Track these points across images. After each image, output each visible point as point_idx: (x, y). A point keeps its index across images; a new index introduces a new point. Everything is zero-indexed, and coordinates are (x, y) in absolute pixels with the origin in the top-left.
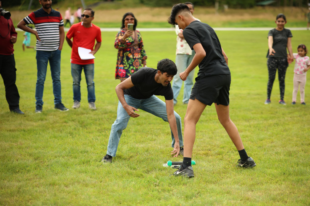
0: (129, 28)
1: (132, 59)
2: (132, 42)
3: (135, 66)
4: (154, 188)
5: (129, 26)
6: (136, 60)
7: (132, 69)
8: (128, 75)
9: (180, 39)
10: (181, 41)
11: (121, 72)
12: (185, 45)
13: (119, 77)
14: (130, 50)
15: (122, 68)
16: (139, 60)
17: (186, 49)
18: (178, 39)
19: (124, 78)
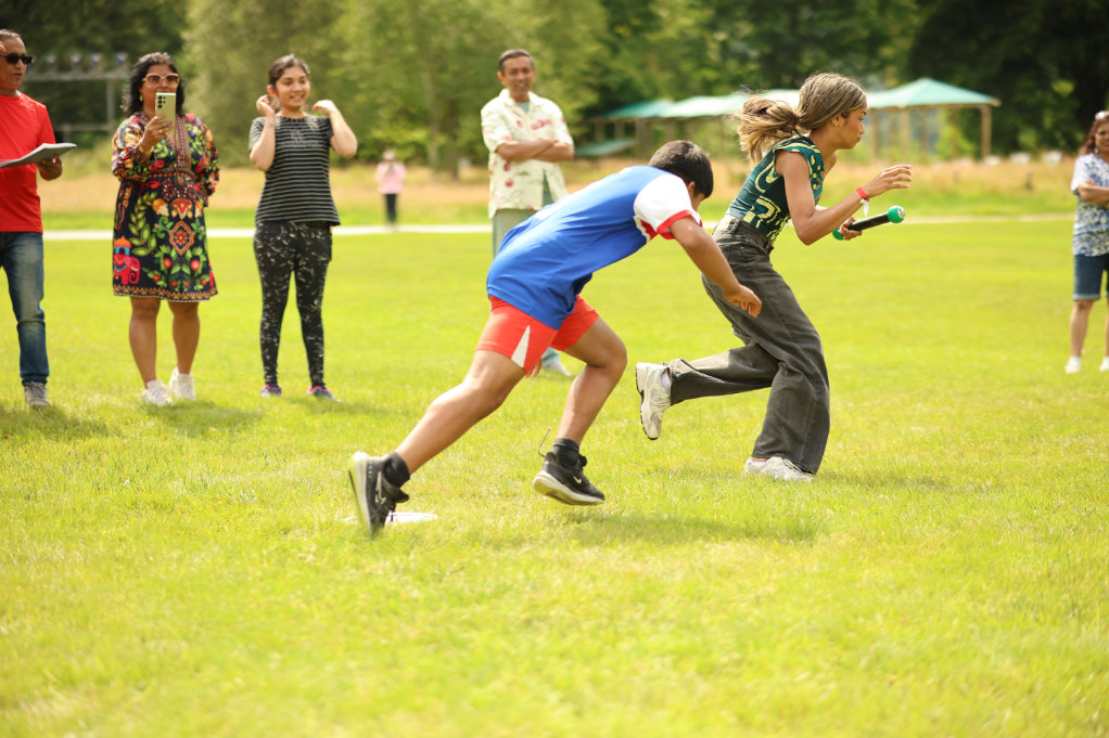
1: (166, 220)
3: (174, 244)
6: (181, 224)
7: (167, 256)
8: (151, 275)
9: (502, 163)
10: (506, 168)
11: (124, 264)
12: (518, 180)
13: (116, 282)
14: (161, 187)
15: (127, 251)
16: (193, 225)
17: (522, 192)
18: (495, 163)
19: (136, 286)
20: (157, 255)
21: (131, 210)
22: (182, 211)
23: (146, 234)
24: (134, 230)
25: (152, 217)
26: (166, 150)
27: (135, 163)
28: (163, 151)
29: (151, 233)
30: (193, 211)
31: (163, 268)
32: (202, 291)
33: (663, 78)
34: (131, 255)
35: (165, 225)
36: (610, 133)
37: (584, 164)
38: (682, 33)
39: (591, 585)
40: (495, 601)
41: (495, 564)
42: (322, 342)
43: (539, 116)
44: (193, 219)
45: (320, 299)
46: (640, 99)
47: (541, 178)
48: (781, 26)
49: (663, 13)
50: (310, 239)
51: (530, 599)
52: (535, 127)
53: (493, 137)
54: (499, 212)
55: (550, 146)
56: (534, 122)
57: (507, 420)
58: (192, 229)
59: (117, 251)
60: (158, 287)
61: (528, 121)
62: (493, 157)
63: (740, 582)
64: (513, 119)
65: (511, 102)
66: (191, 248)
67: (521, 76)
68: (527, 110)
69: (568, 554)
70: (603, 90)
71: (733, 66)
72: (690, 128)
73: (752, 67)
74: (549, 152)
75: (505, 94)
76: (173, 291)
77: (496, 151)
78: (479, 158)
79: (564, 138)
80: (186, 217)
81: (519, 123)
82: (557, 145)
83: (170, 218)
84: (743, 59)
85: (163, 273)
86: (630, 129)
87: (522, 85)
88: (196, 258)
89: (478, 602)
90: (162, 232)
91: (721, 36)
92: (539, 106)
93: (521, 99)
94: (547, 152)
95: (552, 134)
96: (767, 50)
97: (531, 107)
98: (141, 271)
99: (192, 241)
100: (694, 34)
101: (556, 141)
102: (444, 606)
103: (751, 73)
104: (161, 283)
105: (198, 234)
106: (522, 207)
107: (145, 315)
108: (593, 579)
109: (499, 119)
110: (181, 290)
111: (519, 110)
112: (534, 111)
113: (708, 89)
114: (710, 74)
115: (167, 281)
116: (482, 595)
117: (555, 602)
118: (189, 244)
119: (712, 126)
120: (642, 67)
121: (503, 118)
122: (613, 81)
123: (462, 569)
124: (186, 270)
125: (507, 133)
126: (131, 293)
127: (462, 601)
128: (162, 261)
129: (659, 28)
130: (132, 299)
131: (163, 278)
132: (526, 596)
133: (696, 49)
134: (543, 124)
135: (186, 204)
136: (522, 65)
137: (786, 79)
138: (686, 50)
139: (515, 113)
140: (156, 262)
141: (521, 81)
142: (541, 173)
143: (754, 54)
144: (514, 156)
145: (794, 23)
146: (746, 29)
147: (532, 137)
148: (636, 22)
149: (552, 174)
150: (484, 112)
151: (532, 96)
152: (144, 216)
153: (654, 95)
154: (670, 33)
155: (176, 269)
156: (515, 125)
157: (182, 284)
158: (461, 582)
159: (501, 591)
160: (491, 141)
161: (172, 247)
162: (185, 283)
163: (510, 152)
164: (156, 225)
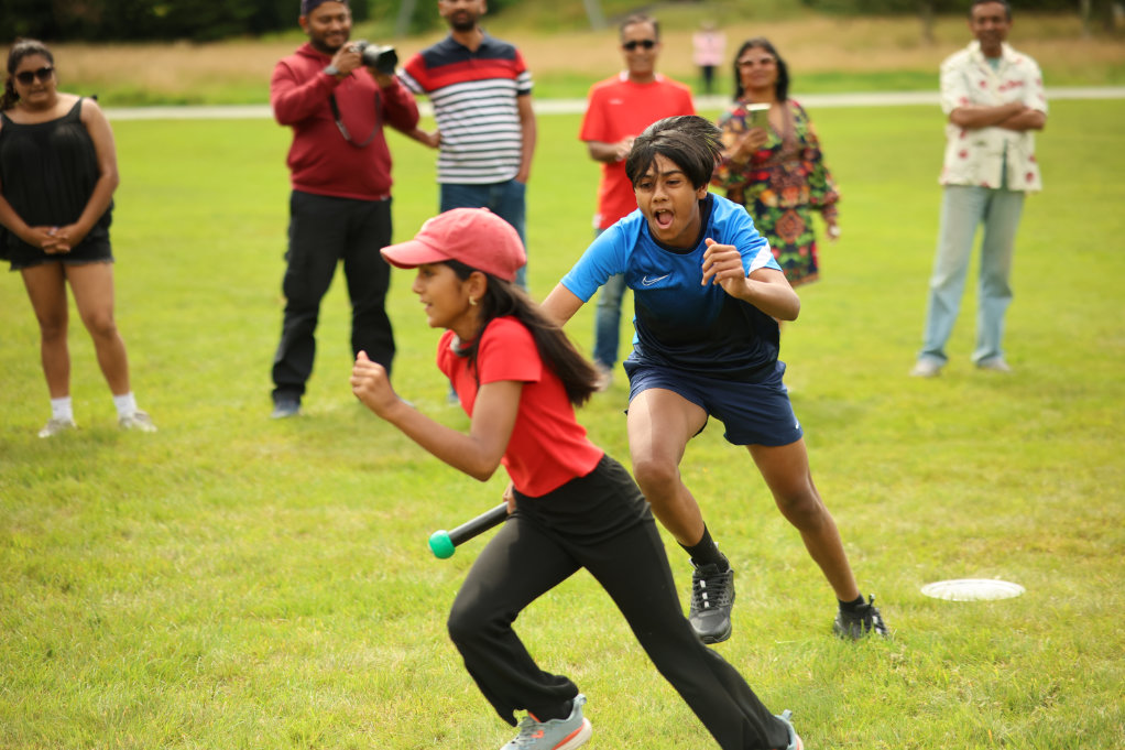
1: (775, 211)
4: (892, 671)
6: (790, 213)
9: (957, 131)
12: (974, 151)
17: (977, 164)
25: (761, 209)
43: (1011, 75)
44: (800, 206)
47: (1001, 150)
52: (1002, 89)
56: (1003, 82)
58: (800, 216)
61: (995, 81)
64: (976, 79)
66: (799, 236)
67: (990, 25)
74: (1014, 118)
81: (982, 82)
83: (779, 208)
87: (993, 36)
90: (771, 223)
93: (992, 53)
99: (801, 228)
106: (977, 183)
109: (960, 78)
118: (797, 232)
134: (1013, 85)
142: (1001, 145)
144: (970, 123)
149: (1013, 146)
155: (784, 258)
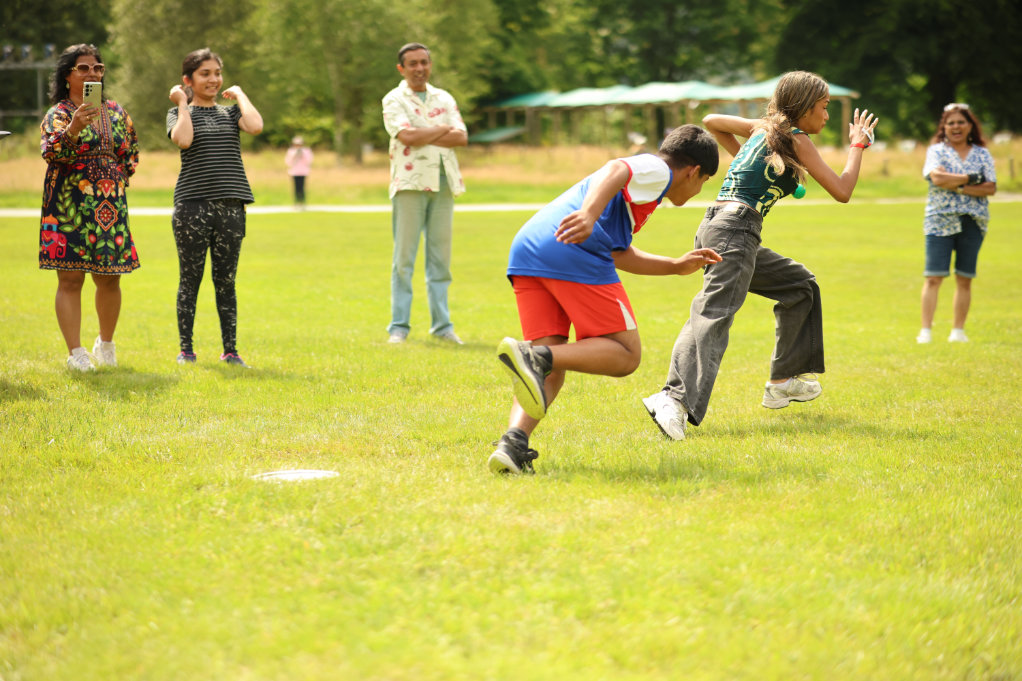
0: (87, 95)
1: (92, 199)
2: (93, 144)
3: (99, 221)
5: (87, 90)
6: (105, 202)
7: (92, 232)
8: (76, 250)
9: (402, 148)
10: (406, 153)
11: (51, 240)
12: (417, 164)
13: (43, 256)
14: (87, 169)
15: (55, 228)
16: (116, 203)
17: (421, 175)
18: (395, 148)
19: (63, 260)
20: (82, 232)
21: (58, 189)
22: (106, 190)
23: (72, 212)
24: (61, 209)
25: (78, 197)
26: (91, 134)
27: (63, 147)
28: (88, 135)
29: (77, 211)
30: (117, 191)
31: (88, 243)
32: (125, 264)
33: (551, 71)
34: (59, 231)
35: (90, 204)
36: (501, 121)
37: (478, 150)
38: (568, 29)
39: (480, 538)
40: (391, 551)
41: (391, 518)
42: (235, 313)
43: (436, 105)
44: (117, 198)
45: (234, 272)
46: (530, 90)
47: (438, 162)
48: (659, 23)
49: (551, 11)
50: (226, 217)
51: (424, 550)
52: (432, 115)
53: (394, 124)
54: (399, 193)
55: (446, 132)
56: (431, 110)
57: (404, 386)
58: (116, 207)
59: (45, 228)
60: (83, 260)
61: (426, 110)
62: (393, 142)
63: (616, 534)
64: (412, 107)
65: (409, 92)
66: (115, 225)
67: (420, 67)
68: (424, 100)
69: (459, 509)
70: (495, 81)
71: (615, 60)
72: (575, 116)
73: (632, 61)
74: (445, 138)
75: (404, 84)
76: (98, 264)
77: (397, 137)
78: (380, 142)
79: (458, 125)
80: (110, 195)
81: (417, 111)
82: (452, 131)
83: (95, 197)
84: (624, 53)
85: (87, 248)
86: (520, 117)
87: (421, 76)
88: (119, 234)
89: (376, 553)
90: (88, 210)
91: (604, 32)
92: (435, 96)
93: (418, 89)
94: (444, 138)
95: (448, 121)
96: (646, 45)
97: (428, 96)
98: (67, 246)
99: (116, 218)
100: (580, 30)
101: (452, 128)
102: (344, 556)
103: (631, 66)
104: (86, 257)
105: (121, 212)
106: (421, 189)
107: (70, 287)
108: (482, 531)
109: (399, 107)
110: (106, 264)
111: (417, 99)
112: (431, 100)
113: (592, 82)
114: (594, 68)
115: (91, 255)
116: (379, 547)
117: (446, 553)
118: (113, 221)
119: (596, 115)
120: (531, 60)
121: (403, 106)
122: (504, 73)
123: (361, 522)
124: (111, 245)
125: (407, 120)
126: (58, 266)
127: (361, 552)
128: (87, 237)
129: (547, 25)
130: (59, 272)
131: (88, 252)
132: (419, 548)
133: (582, 45)
134: (439, 112)
135: (110, 185)
136: (422, 58)
137: (664, 72)
138: (572, 45)
139: (413, 101)
140: (81, 238)
141: (420, 72)
142: (438, 158)
143: (634, 49)
144: (414, 141)
145: (671, 21)
146: (627, 26)
147: (429, 124)
148: (526, 19)
149: (448, 159)
150: (385, 101)
151: (429, 86)
152: (70, 195)
153: (542, 87)
154: (558, 29)
155: (101, 244)
156: (414, 113)
157: (106, 258)
158: (360, 534)
159: (396, 544)
160: (392, 127)
161: (96, 224)
162: (109, 257)
163: (410, 138)
164: (82, 204)
